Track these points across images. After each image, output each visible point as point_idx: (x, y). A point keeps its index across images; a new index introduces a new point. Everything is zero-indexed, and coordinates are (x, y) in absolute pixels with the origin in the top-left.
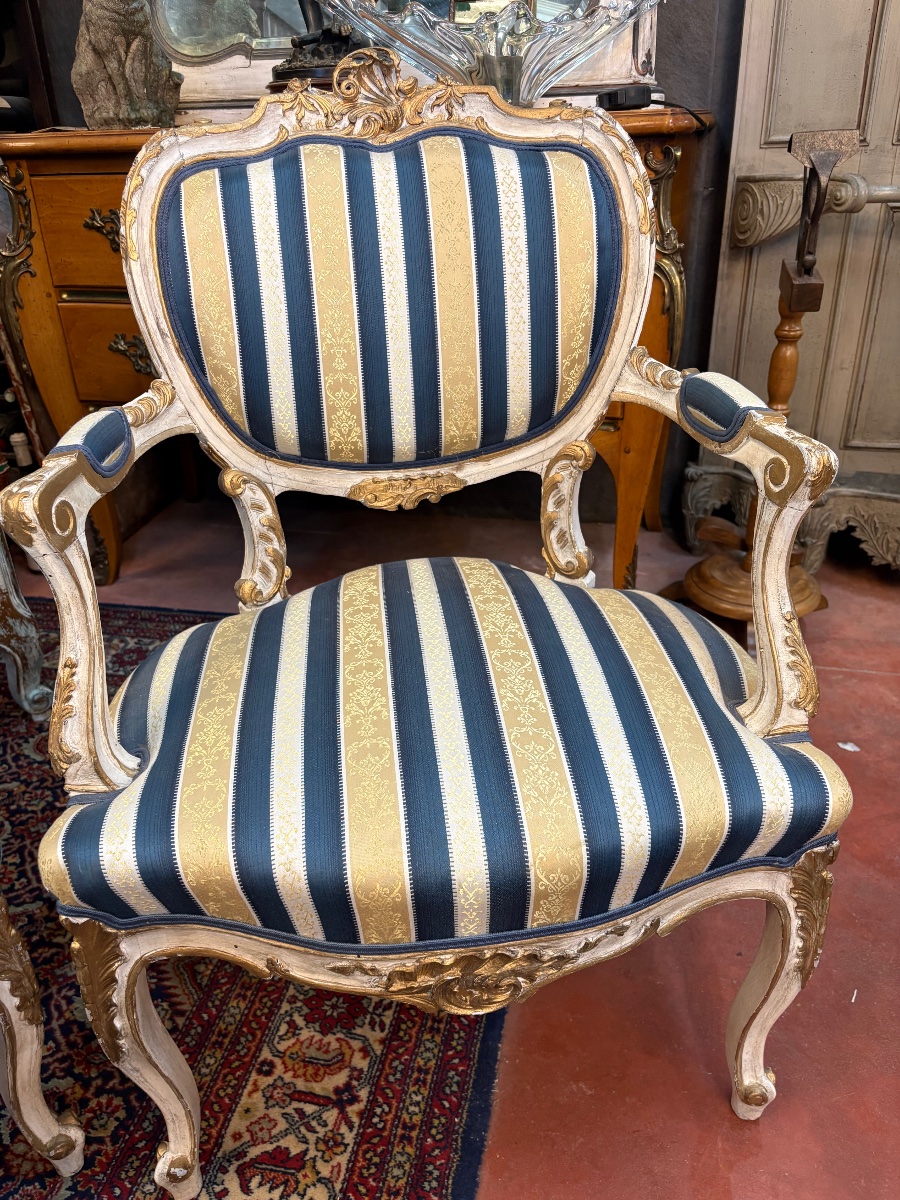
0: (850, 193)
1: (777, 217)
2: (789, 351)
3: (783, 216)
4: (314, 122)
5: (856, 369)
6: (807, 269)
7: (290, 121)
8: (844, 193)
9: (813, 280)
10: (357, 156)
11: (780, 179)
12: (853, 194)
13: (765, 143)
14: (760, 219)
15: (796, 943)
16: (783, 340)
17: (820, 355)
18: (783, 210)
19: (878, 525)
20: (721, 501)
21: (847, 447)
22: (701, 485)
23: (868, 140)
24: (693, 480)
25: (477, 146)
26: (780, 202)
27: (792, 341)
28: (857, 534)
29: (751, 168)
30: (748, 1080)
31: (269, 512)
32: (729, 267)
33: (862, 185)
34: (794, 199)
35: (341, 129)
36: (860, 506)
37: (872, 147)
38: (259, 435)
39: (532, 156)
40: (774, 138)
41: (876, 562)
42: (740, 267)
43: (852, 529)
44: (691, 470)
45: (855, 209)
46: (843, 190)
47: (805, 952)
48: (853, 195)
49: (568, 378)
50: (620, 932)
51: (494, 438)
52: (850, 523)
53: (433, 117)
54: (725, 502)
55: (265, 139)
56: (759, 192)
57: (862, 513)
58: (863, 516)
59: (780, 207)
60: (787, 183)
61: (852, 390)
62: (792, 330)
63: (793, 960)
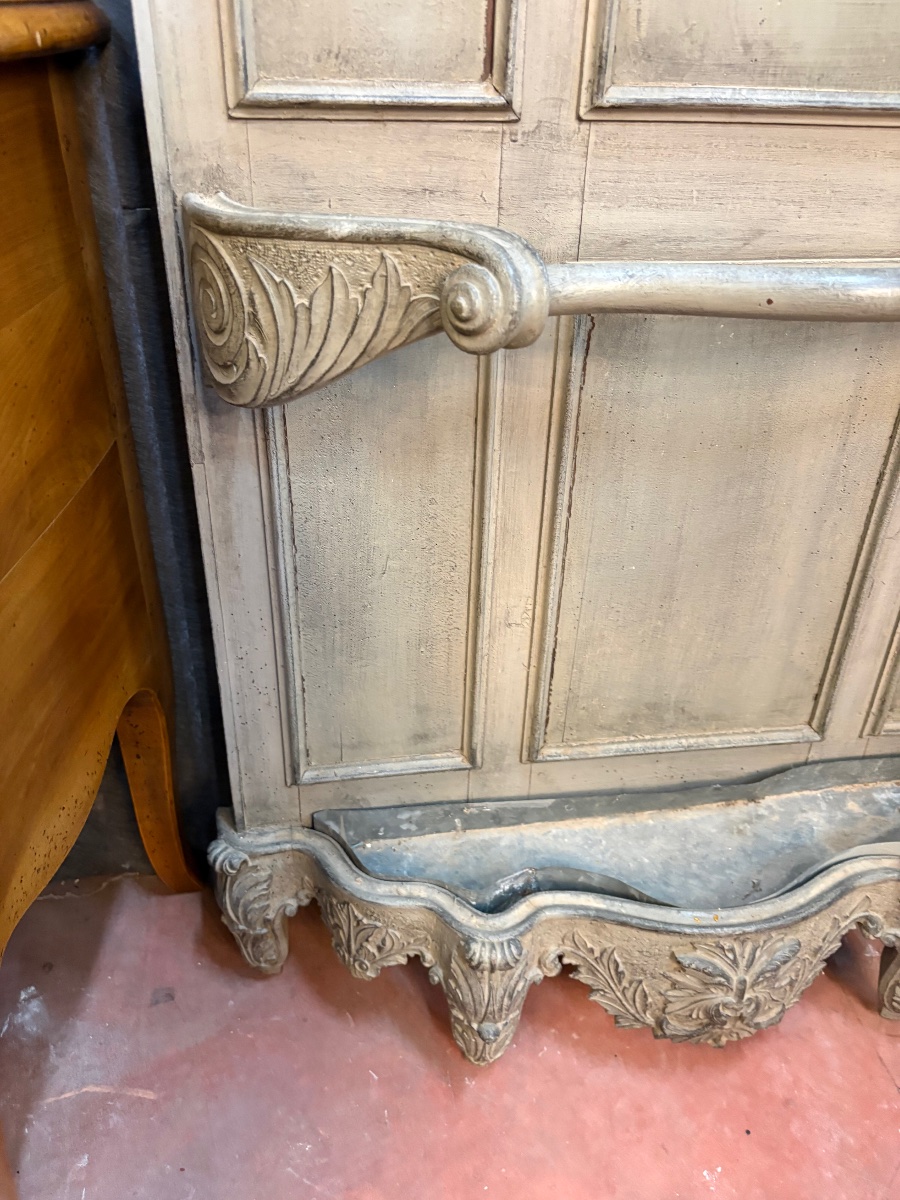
0: (499, 302)
1: (300, 342)
3: (316, 342)
5: (537, 625)
8: (479, 303)
11: (289, 235)
12: (507, 302)
13: (240, 105)
14: (253, 340)
17: (461, 604)
19: (621, 968)
20: (296, 896)
21: (535, 760)
23: (516, 106)
24: (228, 875)
26: (298, 301)
28: (583, 978)
29: (215, 176)
32: (214, 428)
34: (339, 295)
36: (585, 933)
37: (527, 124)
40: (260, 91)
43: (572, 969)
45: (515, 343)
46: (475, 289)
48: (507, 309)
52: (566, 961)
54: (306, 902)
56: (238, 263)
57: (589, 945)
58: (592, 951)
59: (302, 315)
60: (310, 247)
61: (534, 662)
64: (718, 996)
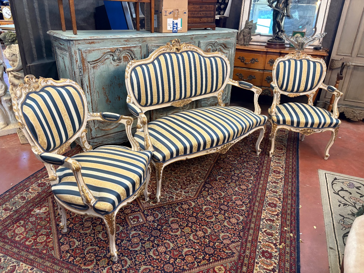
1: (337, 65)
2: (337, 85)
4: (291, 57)
6: (341, 74)
7: (289, 57)
9: (342, 76)
10: (296, 61)
11: (339, 61)
13: (337, 54)
14: (335, 65)
15: (334, 137)
16: (337, 83)
18: (339, 65)
19: (348, 112)
21: (344, 100)
22: (319, 104)
24: (318, 103)
25: (308, 61)
27: (338, 83)
28: (344, 113)
29: (334, 58)
30: (327, 154)
31: (280, 96)
33: (350, 63)
34: (340, 63)
35: (294, 58)
36: (345, 108)
37: (353, 57)
38: (281, 88)
39: (314, 62)
41: (347, 117)
42: (330, 72)
43: (344, 112)
44: (318, 101)
45: (349, 66)
46: (347, 64)
47: (335, 138)
49: (315, 85)
50: (319, 130)
51: (305, 90)
53: (303, 58)
55: (287, 59)
56: (335, 62)
58: (346, 110)
62: (338, 82)
63: (333, 139)
64: (355, 114)
